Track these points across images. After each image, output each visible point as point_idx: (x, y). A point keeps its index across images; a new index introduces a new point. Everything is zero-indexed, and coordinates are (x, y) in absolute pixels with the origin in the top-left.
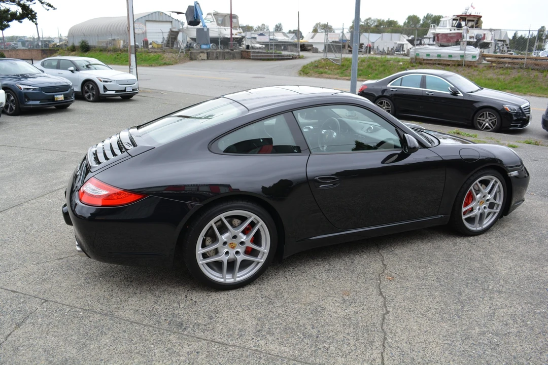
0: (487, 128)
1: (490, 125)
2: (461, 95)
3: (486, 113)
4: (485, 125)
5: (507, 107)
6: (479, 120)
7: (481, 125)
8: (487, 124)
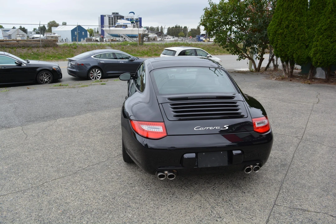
0: (46, 82)
1: (47, 79)
2: (25, 65)
3: (44, 73)
4: (44, 80)
5: (54, 67)
6: (40, 78)
7: (42, 81)
8: (46, 80)
